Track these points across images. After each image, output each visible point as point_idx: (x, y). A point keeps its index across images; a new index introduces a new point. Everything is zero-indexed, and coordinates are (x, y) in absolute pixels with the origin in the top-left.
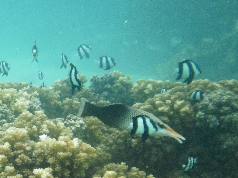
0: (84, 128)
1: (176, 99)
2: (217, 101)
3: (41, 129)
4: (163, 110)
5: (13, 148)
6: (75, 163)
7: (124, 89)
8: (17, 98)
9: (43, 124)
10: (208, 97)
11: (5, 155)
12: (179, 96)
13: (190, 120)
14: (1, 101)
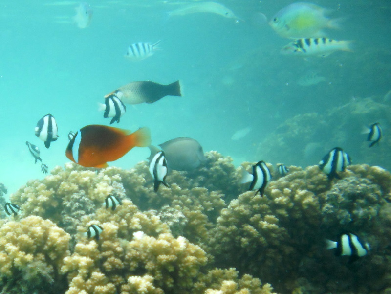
0: (183, 223)
1: (296, 188)
2: (349, 191)
3: (131, 224)
4: (280, 201)
5: (100, 248)
6: (182, 269)
7: (225, 173)
8: (98, 183)
9: (134, 218)
10: (337, 186)
11: (92, 258)
12: (300, 184)
13: (315, 214)
14: (77, 186)
